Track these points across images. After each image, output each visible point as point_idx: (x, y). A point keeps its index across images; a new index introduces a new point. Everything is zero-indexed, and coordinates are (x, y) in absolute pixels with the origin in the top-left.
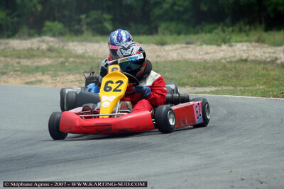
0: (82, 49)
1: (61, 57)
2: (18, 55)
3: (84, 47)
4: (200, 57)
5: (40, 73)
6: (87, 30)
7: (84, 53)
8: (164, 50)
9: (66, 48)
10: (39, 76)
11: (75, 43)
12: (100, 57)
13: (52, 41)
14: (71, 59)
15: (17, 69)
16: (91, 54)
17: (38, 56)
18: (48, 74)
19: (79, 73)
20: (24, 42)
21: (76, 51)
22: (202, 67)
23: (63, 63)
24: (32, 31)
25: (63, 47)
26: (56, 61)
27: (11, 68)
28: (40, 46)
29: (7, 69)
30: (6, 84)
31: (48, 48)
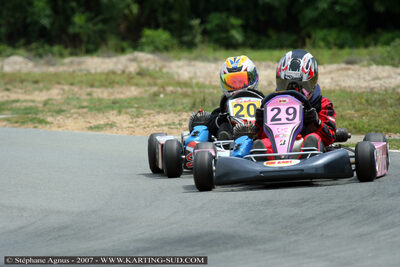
0: (189, 72)
1: (155, 84)
2: (92, 82)
3: (192, 69)
4: (364, 84)
5: (115, 112)
6: (203, 42)
7: (191, 79)
9: (165, 70)
10: (113, 116)
11: (181, 63)
12: (214, 84)
13: (147, 60)
14: (170, 89)
15: (85, 104)
16: (201, 80)
17: (121, 84)
18: (126, 113)
19: (175, 111)
20: (107, 60)
21: (179, 75)
22: (363, 101)
23: (156, 95)
24: (125, 44)
25: (161, 69)
26: (146, 91)
27: (75, 103)
28: (127, 67)
29: (68, 104)
30: (60, 130)
31: (138, 70)
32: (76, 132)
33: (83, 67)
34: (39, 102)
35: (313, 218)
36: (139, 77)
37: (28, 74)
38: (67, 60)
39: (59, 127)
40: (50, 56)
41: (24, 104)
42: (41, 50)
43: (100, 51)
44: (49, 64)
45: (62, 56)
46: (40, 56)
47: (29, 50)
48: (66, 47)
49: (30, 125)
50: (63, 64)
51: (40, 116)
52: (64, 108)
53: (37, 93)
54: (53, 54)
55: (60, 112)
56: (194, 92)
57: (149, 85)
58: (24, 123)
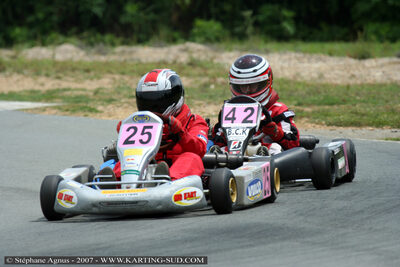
1: (206, 75)
6: (254, 34)
8: (364, 67)
9: (216, 61)
11: (232, 54)
13: (199, 50)
14: (220, 80)
20: (159, 50)
23: (206, 85)
24: (176, 34)
25: (212, 59)
26: (197, 81)
27: (125, 92)
28: (178, 57)
29: (119, 93)
30: (111, 119)
31: (189, 61)
33: (135, 56)
34: (91, 91)
35: (362, 211)
36: (190, 67)
37: (80, 63)
38: (119, 49)
39: (110, 116)
40: (101, 45)
41: (75, 92)
42: (92, 39)
43: (151, 41)
44: (101, 53)
45: (113, 45)
46: (91, 44)
47: (81, 39)
48: (118, 36)
49: (81, 114)
50: (114, 53)
51: (91, 105)
52: (114, 97)
53: (88, 82)
54: (105, 43)
55: (110, 101)
57: (200, 75)
58: (74, 111)
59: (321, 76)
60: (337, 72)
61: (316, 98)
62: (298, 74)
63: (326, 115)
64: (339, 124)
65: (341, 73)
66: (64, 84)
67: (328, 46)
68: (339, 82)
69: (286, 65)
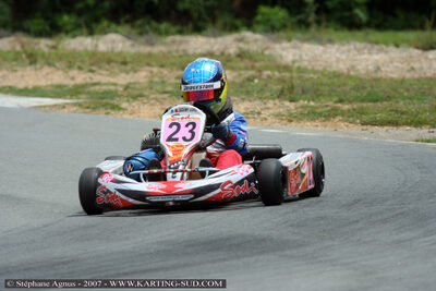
0: (294, 55)
1: (253, 68)
3: (297, 52)
7: (294, 62)
9: (267, 52)
11: (285, 44)
12: (317, 68)
13: (256, 41)
14: (268, 72)
15: (169, 89)
16: (305, 64)
20: (212, 40)
21: (282, 58)
23: (250, 79)
24: (238, 22)
26: (240, 75)
27: (159, 87)
29: (151, 88)
30: (131, 117)
31: (238, 52)
32: (147, 119)
34: (121, 85)
36: (239, 59)
37: (120, 54)
38: (169, 39)
39: (132, 113)
41: (105, 88)
43: (204, 32)
44: (149, 43)
45: (167, 33)
46: (142, 34)
48: (175, 24)
49: (102, 111)
50: (163, 43)
51: (115, 102)
52: (146, 93)
53: (123, 75)
55: (138, 97)
56: (292, 78)
57: (246, 69)
58: (95, 109)
59: (378, 69)
60: (395, 64)
61: (359, 94)
62: (353, 67)
63: (363, 113)
64: (374, 123)
65: (400, 65)
66: (97, 78)
67: (402, 35)
68: (395, 76)
69: (344, 57)
